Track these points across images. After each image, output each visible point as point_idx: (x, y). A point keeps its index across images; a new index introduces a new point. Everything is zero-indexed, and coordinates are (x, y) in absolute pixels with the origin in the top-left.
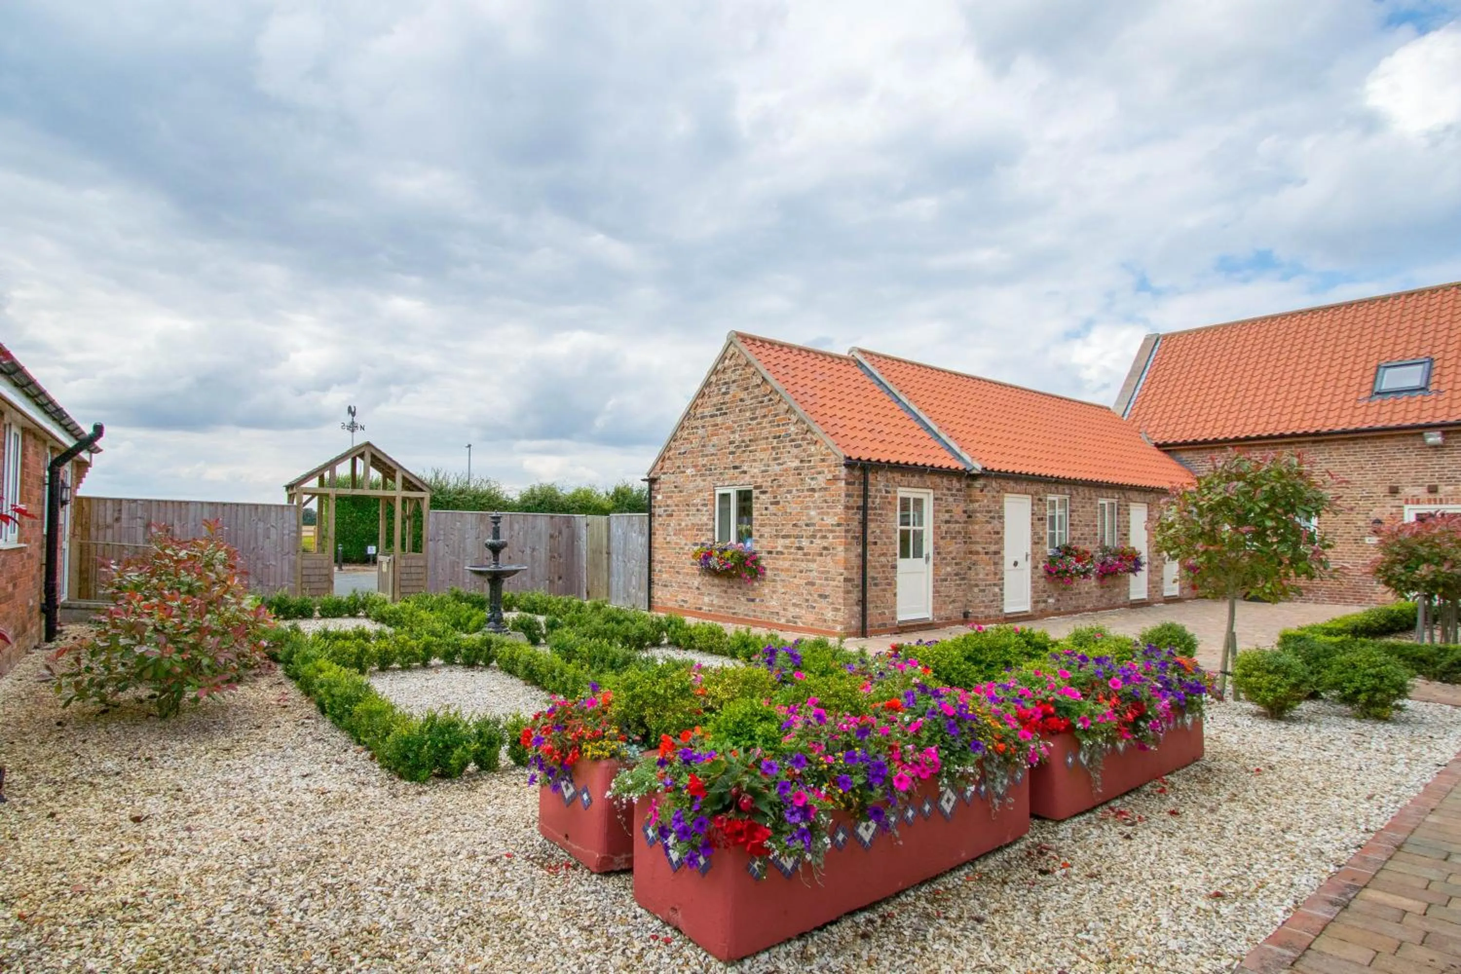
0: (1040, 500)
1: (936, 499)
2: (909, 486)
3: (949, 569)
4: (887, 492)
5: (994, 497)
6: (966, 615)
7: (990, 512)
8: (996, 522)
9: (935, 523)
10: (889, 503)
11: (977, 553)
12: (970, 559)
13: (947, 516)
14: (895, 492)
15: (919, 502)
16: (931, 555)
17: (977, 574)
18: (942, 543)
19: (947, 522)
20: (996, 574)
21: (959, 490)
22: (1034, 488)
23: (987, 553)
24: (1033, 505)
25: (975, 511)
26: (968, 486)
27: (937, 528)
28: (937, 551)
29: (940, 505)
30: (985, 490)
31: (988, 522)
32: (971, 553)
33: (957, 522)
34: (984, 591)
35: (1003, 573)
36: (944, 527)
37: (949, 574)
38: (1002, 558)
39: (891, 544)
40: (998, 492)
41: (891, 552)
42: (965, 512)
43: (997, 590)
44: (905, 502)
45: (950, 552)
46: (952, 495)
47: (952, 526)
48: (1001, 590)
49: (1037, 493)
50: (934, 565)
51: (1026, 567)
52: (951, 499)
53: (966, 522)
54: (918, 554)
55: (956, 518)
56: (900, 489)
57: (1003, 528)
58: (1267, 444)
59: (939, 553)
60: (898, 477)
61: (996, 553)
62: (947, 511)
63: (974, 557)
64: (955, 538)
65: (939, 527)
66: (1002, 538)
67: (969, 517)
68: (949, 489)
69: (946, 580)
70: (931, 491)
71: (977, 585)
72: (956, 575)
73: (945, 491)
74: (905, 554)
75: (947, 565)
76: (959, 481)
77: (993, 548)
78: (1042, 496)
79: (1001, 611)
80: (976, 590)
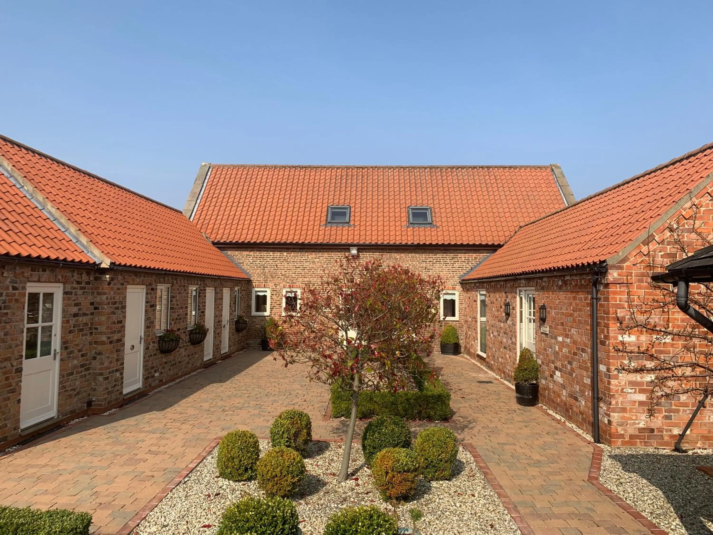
0: (152, 289)
1: (65, 293)
2: (39, 281)
3: (75, 362)
4: (14, 288)
5: (118, 289)
6: (89, 404)
7: (115, 303)
8: (119, 312)
9: (64, 317)
10: (17, 301)
11: (103, 343)
12: (95, 349)
13: (75, 310)
14: (24, 288)
15: (49, 297)
16: (58, 350)
17: (102, 363)
18: (70, 337)
19: (75, 315)
20: (117, 360)
21: (88, 283)
22: (148, 279)
23: (111, 342)
24: (147, 294)
25: (99, 304)
26: (96, 279)
27: (65, 322)
28: (65, 345)
29: (69, 299)
30: (112, 283)
31: (114, 313)
32: (96, 343)
33: (85, 314)
34: (107, 378)
35: (123, 359)
36: (72, 322)
37: (75, 367)
38: (123, 345)
39: (17, 346)
40: (122, 284)
41: (16, 354)
42: (92, 304)
43: (118, 374)
44: (34, 298)
45: (77, 345)
46: (82, 288)
47: (80, 319)
48: (122, 374)
49: (150, 284)
50: (62, 360)
51: (141, 349)
52: (80, 292)
53: (92, 314)
54: (46, 352)
55: (84, 311)
56: (29, 284)
57: (125, 317)
58: (276, 248)
59: (66, 348)
60: (27, 272)
61: (119, 340)
62: (76, 305)
63: (99, 348)
64: (82, 330)
65: (68, 321)
66: (123, 327)
67: (96, 308)
68: (78, 283)
69: (72, 374)
70: (61, 285)
71: (101, 374)
72: (82, 366)
73: (75, 285)
74: (31, 355)
75: (74, 358)
76: (88, 274)
77: (116, 337)
78: (154, 286)
79: (121, 393)
80: (101, 378)
